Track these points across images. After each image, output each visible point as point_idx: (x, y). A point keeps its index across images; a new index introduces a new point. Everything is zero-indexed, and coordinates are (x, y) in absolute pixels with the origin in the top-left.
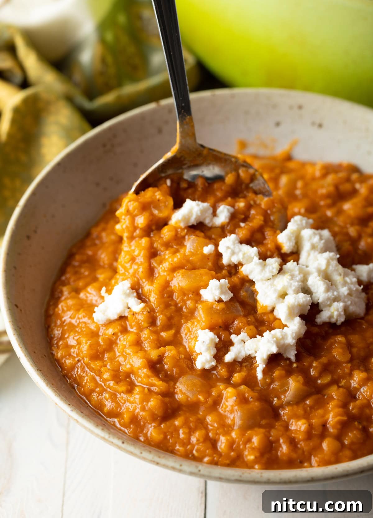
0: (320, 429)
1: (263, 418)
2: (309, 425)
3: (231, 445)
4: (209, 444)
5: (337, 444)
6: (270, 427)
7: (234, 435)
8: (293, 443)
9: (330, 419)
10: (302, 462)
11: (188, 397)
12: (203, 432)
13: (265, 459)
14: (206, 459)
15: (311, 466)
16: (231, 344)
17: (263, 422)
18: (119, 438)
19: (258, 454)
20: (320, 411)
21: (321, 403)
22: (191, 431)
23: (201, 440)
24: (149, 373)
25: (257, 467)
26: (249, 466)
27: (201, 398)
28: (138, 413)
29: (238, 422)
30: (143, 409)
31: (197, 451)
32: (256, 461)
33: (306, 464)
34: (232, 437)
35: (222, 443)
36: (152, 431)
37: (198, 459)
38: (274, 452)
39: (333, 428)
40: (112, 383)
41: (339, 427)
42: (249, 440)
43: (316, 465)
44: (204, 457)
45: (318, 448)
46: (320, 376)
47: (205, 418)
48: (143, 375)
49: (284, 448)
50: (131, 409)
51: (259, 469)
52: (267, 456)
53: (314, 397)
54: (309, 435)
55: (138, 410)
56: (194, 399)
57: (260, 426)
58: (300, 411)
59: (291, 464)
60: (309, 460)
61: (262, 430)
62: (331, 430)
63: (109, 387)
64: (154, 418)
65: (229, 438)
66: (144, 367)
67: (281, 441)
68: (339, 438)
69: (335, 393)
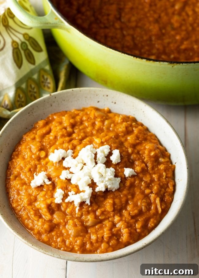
0: (101, 238)
1: (82, 232)
2: (97, 237)
3: (70, 243)
4: (63, 243)
5: (107, 245)
6: (84, 236)
7: (71, 239)
8: (91, 243)
9: (105, 236)
10: (94, 251)
11: (57, 220)
12: (62, 238)
13: (81, 250)
14: (62, 249)
15: (97, 253)
16: (69, 195)
17: (81, 234)
18: (31, 244)
19: (79, 248)
20: (101, 231)
21: (101, 228)
22: (58, 237)
23: (61, 241)
24: (47, 211)
25: (78, 252)
26: (76, 252)
27: (62, 221)
28: (40, 230)
29: (73, 234)
30: (42, 228)
31: (59, 245)
32: (78, 250)
33: (96, 252)
34: (70, 240)
35: (67, 242)
36: (44, 237)
37: (59, 249)
38: (85, 247)
39: (106, 239)
40: (33, 216)
41: (108, 238)
42: (76, 242)
43: (99, 253)
44: (61, 248)
45: (100, 246)
46: (100, 215)
47: (62, 231)
48: (44, 211)
49: (88, 246)
50: (38, 228)
51: (79, 253)
52: (82, 248)
53: (99, 225)
54: (97, 241)
55: (40, 229)
56: (59, 221)
57: (81, 236)
58: (94, 231)
59: (91, 252)
60: (97, 251)
61: (81, 238)
62: (105, 239)
63: (32, 217)
64: (46, 231)
65: (69, 240)
66: (45, 208)
67: (87, 243)
68: (108, 243)
69: (107, 224)
